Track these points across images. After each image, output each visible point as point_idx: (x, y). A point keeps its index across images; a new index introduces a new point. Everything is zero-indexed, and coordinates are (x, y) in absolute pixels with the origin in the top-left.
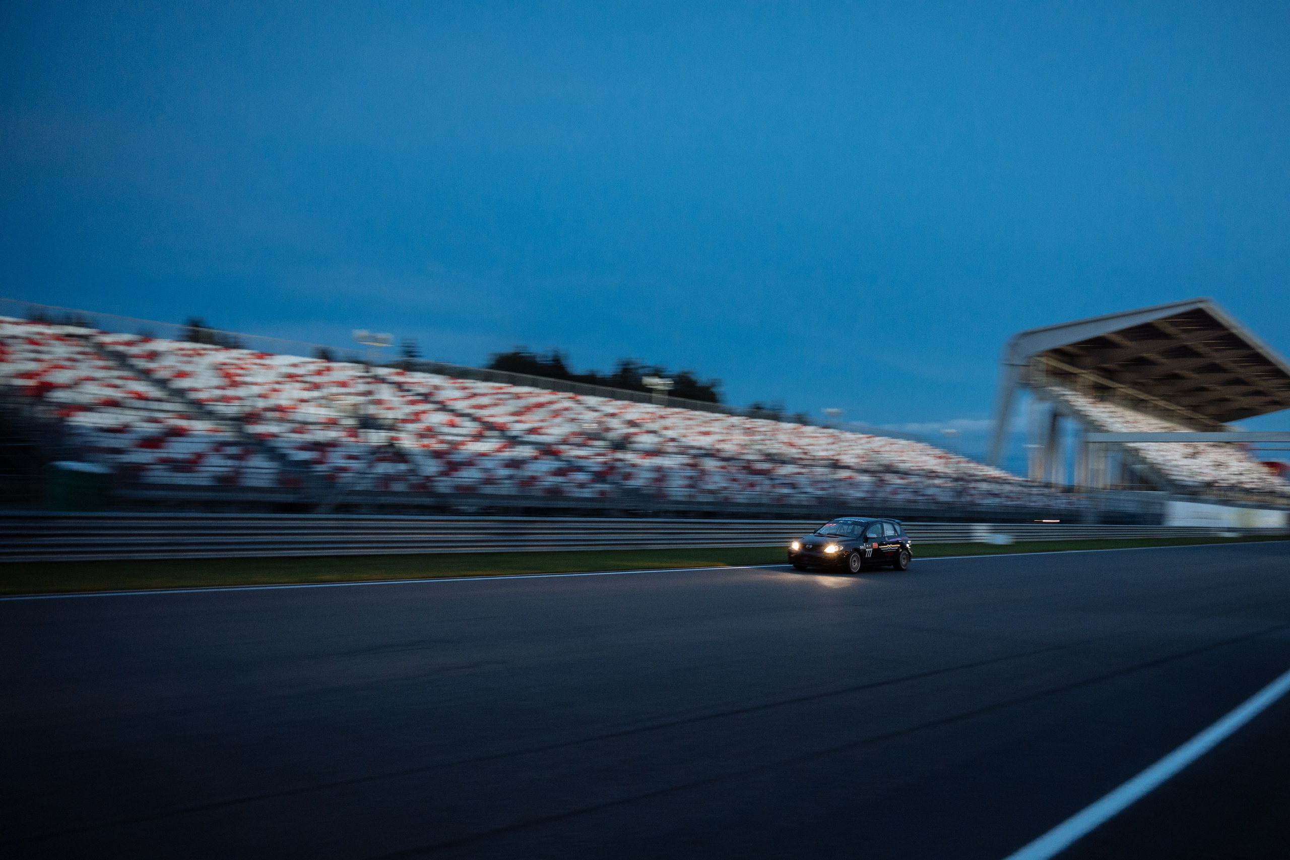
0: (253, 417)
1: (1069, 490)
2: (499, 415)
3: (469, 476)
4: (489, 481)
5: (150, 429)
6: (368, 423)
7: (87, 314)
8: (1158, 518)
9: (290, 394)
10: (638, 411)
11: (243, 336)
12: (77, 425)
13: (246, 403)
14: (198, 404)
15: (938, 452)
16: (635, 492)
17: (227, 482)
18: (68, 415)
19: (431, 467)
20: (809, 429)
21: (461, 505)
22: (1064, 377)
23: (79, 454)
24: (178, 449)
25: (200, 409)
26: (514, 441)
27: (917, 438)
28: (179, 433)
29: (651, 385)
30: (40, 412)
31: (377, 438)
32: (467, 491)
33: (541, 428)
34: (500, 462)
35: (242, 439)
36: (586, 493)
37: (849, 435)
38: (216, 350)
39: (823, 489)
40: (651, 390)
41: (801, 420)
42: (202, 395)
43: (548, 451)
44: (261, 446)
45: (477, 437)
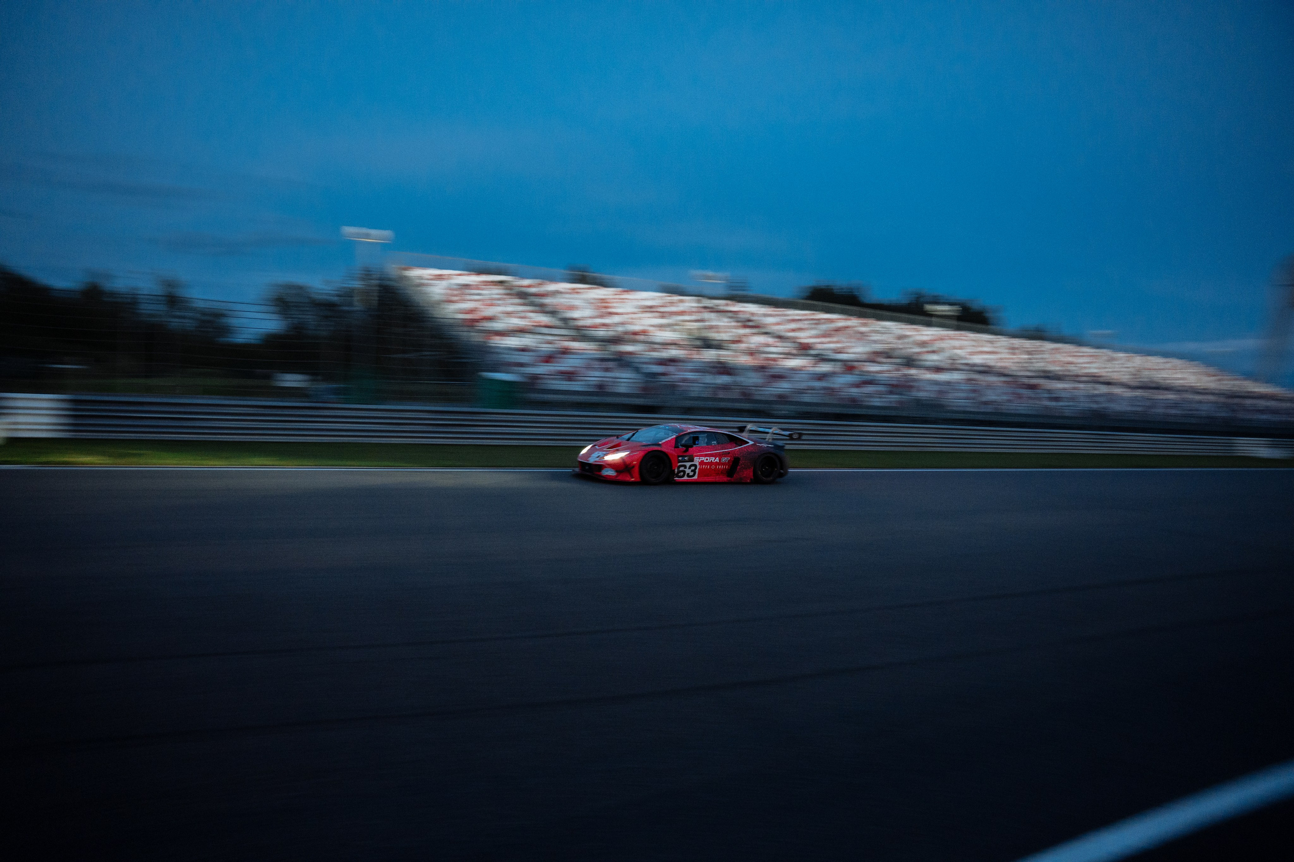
0: (616, 340)
2: (805, 337)
3: (783, 387)
4: (801, 392)
5: (546, 348)
6: (708, 344)
7: (510, 266)
9: (646, 322)
10: (927, 333)
12: (497, 346)
13: (612, 329)
14: (578, 328)
15: (1211, 370)
17: (601, 389)
18: (491, 339)
19: (753, 379)
21: (774, 410)
24: (567, 364)
25: (581, 334)
26: (821, 358)
28: (565, 352)
29: (934, 312)
30: (476, 338)
31: (710, 355)
32: (782, 399)
33: (844, 348)
34: (815, 376)
35: (611, 357)
37: (1121, 355)
38: (594, 289)
39: (1096, 402)
40: (931, 316)
41: (1077, 342)
42: (581, 323)
43: (849, 367)
44: (623, 361)
45: (789, 355)
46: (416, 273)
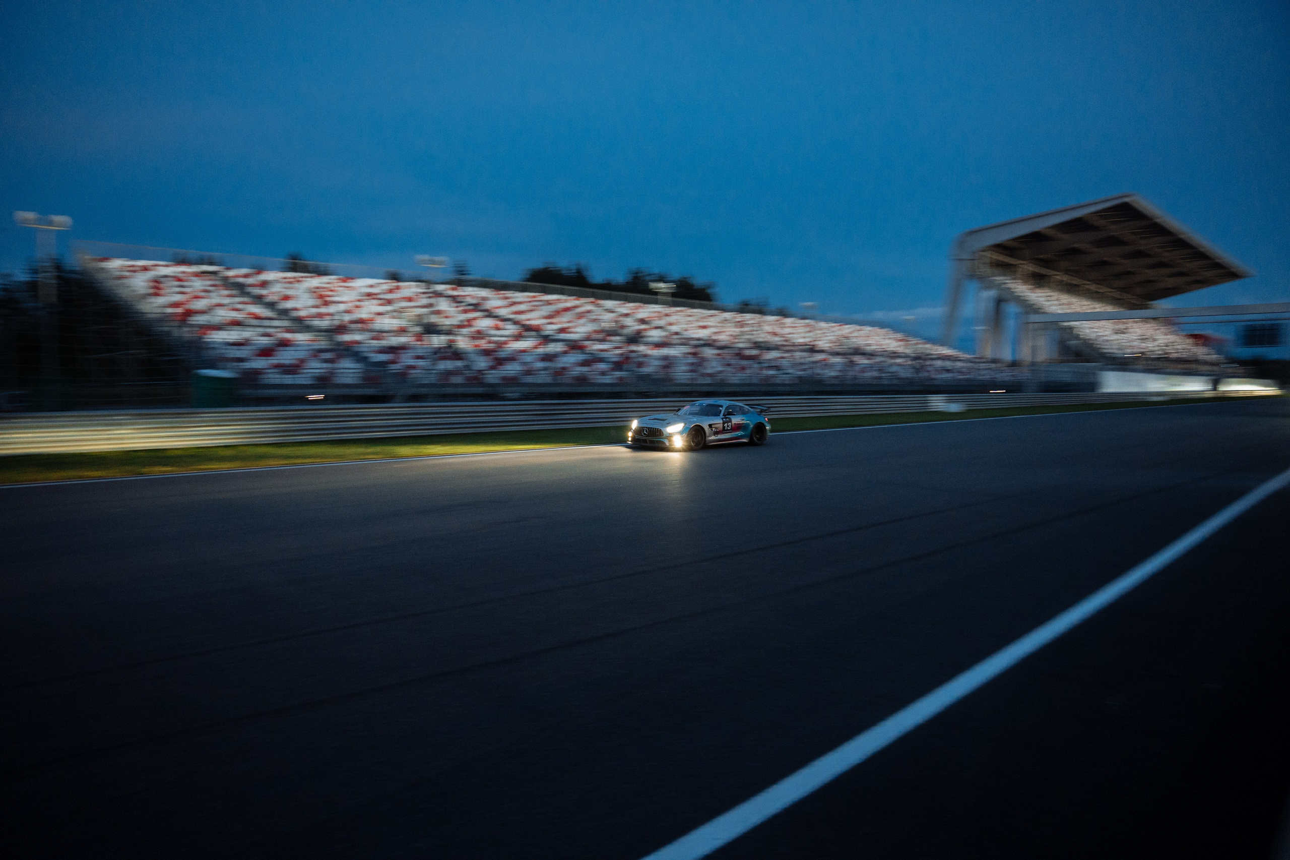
0: (341, 329)
1: (1014, 364)
2: (534, 319)
3: (512, 369)
4: (528, 373)
5: (265, 341)
6: (431, 329)
7: (216, 255)
8: (1092, 386)
9: (369, 309)
10: (647, 311)
11: (332, 265)
12: (213, 341)
13: (336, 317)
14: (299, 320)
15: (899, 336)
16: (646, 378)
17: (322, 383)
18: (205, 334)
19: (482, 363)
20: (789, 321)
21: (507, 393)
22: (1006, 268)
23: (213, 365)
24: (286, 357)
25: (300, 324)
26: (547, 339)
27: (882, 325)
28: (284, 344)
29: (657, 289)
30: (186, 333)
31: (437, 341)
32: (511, 381)
33: (568, 328)
34: (537, 356)
35: (331, 347)
36: (607, 380)
37: (823, 325)
38: (311, 277)
39: (804, 370)
40: (656, 293)
41: (783, 313)
42: (302, 313)
43: (575, 346)
44: (348, 351)
45: (518, 337)
46: (116, 264)
